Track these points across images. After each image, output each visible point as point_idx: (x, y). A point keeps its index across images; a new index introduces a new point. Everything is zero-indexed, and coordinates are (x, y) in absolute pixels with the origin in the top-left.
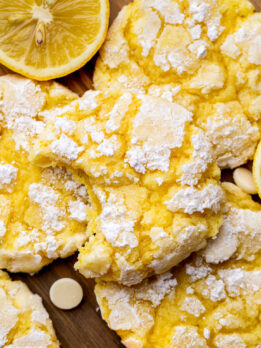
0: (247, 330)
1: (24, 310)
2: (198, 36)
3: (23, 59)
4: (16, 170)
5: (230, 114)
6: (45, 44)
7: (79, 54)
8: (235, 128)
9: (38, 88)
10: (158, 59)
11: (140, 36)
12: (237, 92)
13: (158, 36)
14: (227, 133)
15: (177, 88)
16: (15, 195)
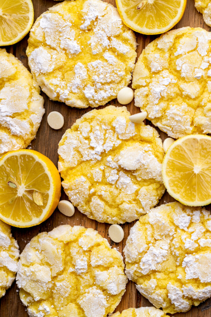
0: (111, 206)
1: (31, 110)
2: (204, 68)
3: (126, 8)
4: (80, 51)
5: (186, 113)
6: (140, 11)
7: (150, 28)
8: (182, 120)
9: (121, 26)
10: (179, 62)
11: (180, 45)
12: (198, 107)
13: (188, 53)
14: (177, 119)
15: (175, 81)
16: (71, 60)
